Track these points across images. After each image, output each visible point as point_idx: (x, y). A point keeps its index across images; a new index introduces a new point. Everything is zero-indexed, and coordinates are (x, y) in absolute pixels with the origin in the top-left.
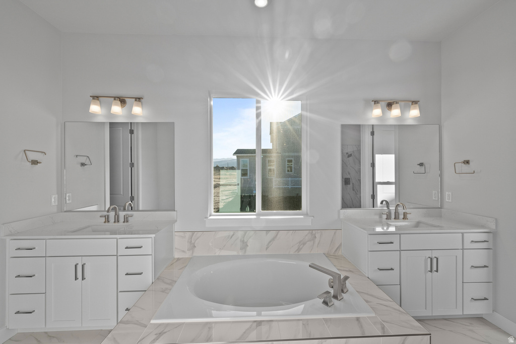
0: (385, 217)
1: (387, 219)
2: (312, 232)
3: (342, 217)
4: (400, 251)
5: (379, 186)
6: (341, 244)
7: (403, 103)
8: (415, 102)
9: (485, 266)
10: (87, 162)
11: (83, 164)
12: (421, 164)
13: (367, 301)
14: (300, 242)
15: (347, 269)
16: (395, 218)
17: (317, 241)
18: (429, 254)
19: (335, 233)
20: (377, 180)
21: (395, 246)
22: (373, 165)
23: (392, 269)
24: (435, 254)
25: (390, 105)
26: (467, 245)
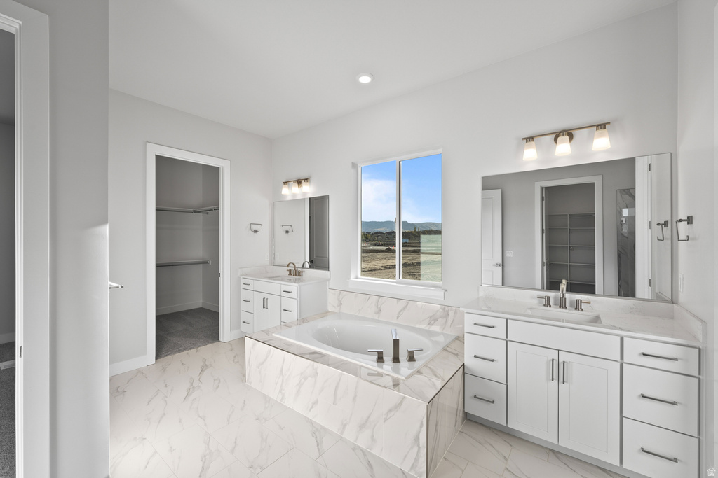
3: (481, 294)
4: (507, 340)
8: (602, 126)
10: (290, 230)
11: (287, 232)
13: (418, 372)
15: (456, 353)
17: (450, 319)
18: (554, 355)
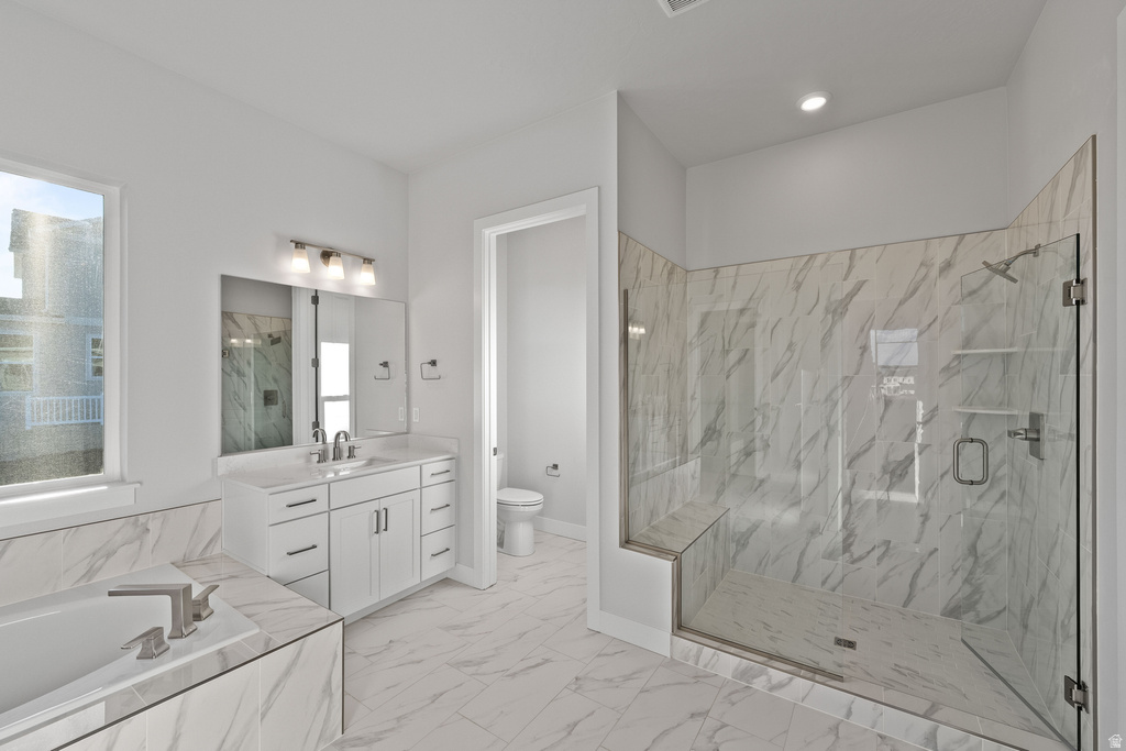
0: (316, 458)
1: (319, 462)
2: (137, 520)
3: (221, 471)
4: (330, 511)
5: (327, 405)
6: (220, 530)
7: (349, 258)
8: (368, 261)
9: (448, 505)
12: (385, 364)
13: (248, 616)
14: (94, 554)
15: (226, 576)
16: (334, 459)
17: (151, 539)
18: (375, 506)
19: (203, 510)
20: (324, 393)
21: (321, 505)
22: (316, 363)
23: (314, 547)
24: (384, 503)
25: (326, 255)
26: (427, 480)
